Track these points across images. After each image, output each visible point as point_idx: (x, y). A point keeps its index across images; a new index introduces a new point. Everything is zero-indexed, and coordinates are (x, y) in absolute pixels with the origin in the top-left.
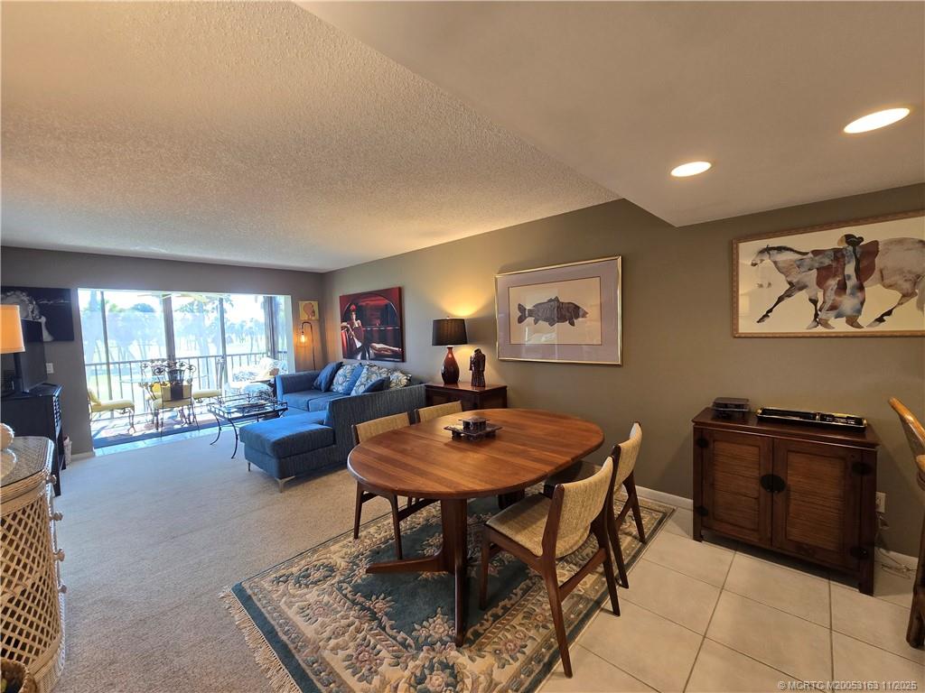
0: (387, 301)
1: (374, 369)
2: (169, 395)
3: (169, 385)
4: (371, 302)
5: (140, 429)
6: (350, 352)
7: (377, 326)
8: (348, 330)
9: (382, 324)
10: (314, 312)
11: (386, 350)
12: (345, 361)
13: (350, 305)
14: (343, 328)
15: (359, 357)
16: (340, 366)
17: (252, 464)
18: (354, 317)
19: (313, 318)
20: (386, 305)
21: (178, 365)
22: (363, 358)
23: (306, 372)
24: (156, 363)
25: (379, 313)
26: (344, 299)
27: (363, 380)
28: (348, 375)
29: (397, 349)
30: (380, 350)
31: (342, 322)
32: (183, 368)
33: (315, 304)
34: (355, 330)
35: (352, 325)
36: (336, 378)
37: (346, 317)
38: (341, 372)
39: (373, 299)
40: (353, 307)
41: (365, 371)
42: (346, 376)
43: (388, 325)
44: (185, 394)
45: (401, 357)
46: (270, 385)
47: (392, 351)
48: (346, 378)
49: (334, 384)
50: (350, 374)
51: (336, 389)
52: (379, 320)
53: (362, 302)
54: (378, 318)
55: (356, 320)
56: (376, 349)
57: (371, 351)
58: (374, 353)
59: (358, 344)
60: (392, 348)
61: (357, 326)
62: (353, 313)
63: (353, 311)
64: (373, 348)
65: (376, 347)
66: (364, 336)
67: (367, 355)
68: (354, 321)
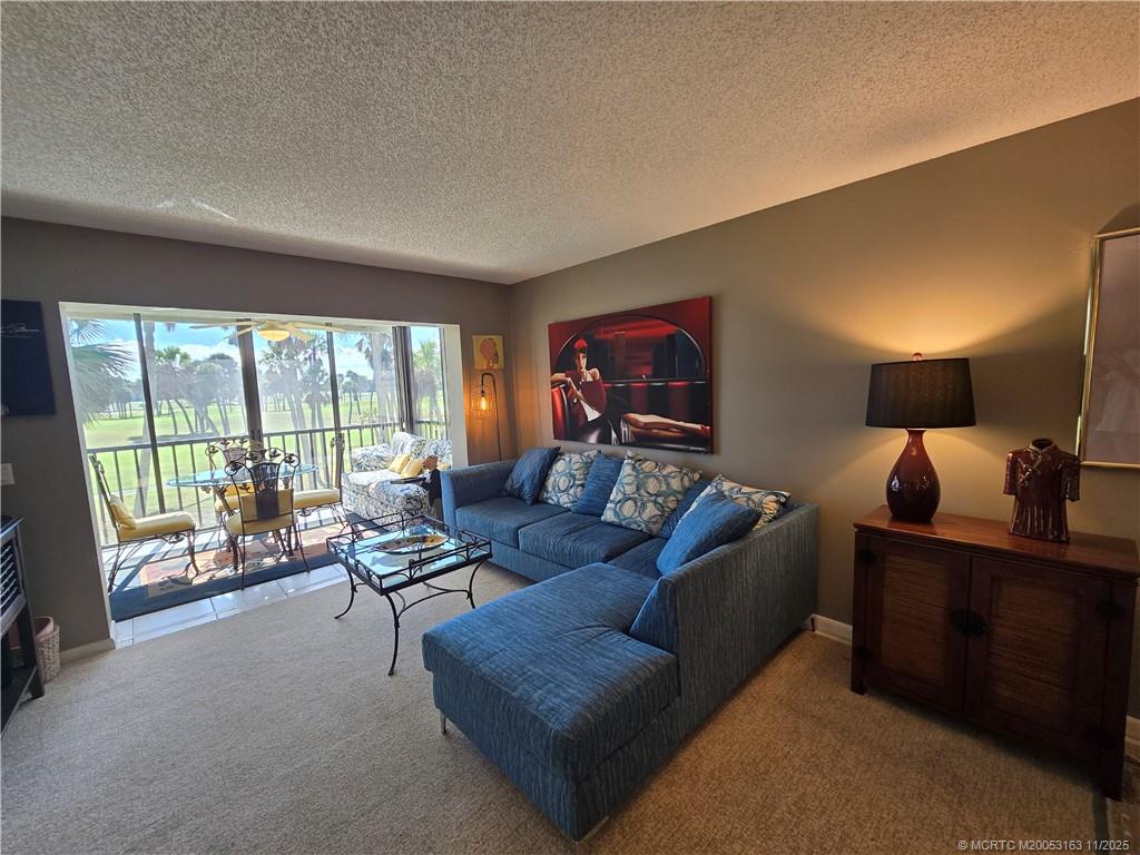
0: (672, 329)
1: (648, 466)
2: (253, 511)
3: (252, 490)
4: (621, 333)
5: (206, 568)
6: (571, 427)
7: (643, 377)
8: (567, 388)
9: (656, 375)
10: (496, 355)
11: (667, 427)
12: (564, 445)
13: (574, 341)
14: (554, 384)
15: (593, 438)
16: (555, 455)
17: (448, 721)
18: (584, 362)
19: (496, 366)
20: (671, 337)
21: (267, 455)
22: (605, 439)
23: (489, 465)
24: (231, 444)
25: (649, 354)
26: (558, 331)
27: (629, 490)
28: (579, 475)
29: (698, 427)
30: (647, 426)
31: (553, 372)
32: (276, 461)
33: (498, 339)
34: (586, 387)
35: (577, 377)
36: (552, 479)
37: (563, 361)
38: (560, 466)
39: (634, 325)
40: (581, 343)
41: (626, 469)
42: (573, 477)
43: (672, 376)
44: (283, 506)
45: (708, 442)
46: (425, 486)
47: (683, 429)
48: (575, 480)
49: (550, 489)
50: (581, 471)
51: (556, 499)
52: (650, 368)
53: (605, 333)
54: (648, 364)
55: (588, 368)
56: (635, 424)
57: (623, 429)
58: (633, 433)
59: (592, 414)
60: (681, 423)
61: (589, 379)
62: (581, 355)
63: (581, 352)
64: (629, 422)
65: (637, 421)
66: (607, 397)
67: (614, 435)
68: (584, 370)
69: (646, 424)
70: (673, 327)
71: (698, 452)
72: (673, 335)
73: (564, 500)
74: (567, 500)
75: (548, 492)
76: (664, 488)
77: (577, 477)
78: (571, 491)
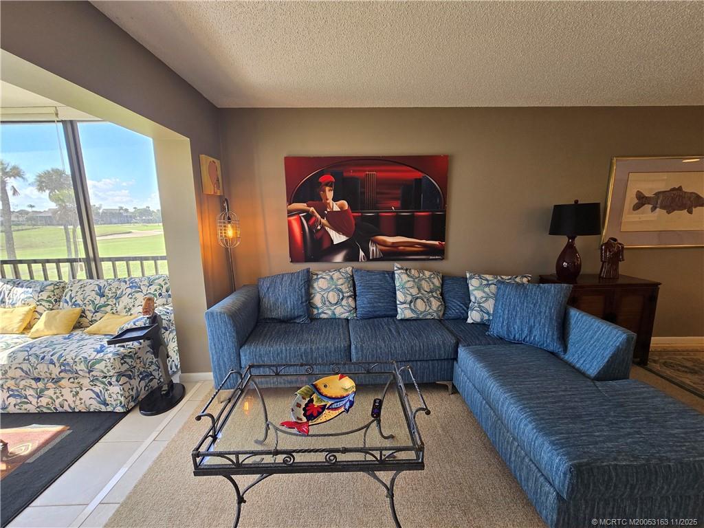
0: (419, 175)
4: (373, 174)
8: (309, 216)
9: (405, 206)
10: (218, 181)
11: (412, 245)
12: (310, 266)
13: (321, 174)
14: (292, 213)
15: (339, 258)
16: (309, 276)
19: (219, 193)
20: (418, 181)
22: (353, 257)
25: (400, 192)
26: (294, 165)
28: (345, 288)
29: (437, 243)
30: (394, 245)
31: (290, 202)
33: (218, 166)
34: (332, 216)
35: (322, 208)
39: (383, 168)
40: (328, 177)
42: (340, 290)
43: (418, 208)
45: (440, 252)
47: (424, 245)
48: (343, 293)
49: (319, 305)
50: (346, 284)
51: (330, 312)
52: (399, 202)
53: (354, 171)
54: (395, 199)
55: (335, 199)
56: (384, 244)
57: (371, 248)
58: (381, 250)
59: (338, 238)
60: (424, 241)
61: (336, 208)
62: (327, 188)
63: (327, 185)
64: (376, 243)
65: (385, 241)
66: (356, 225)
67: (362, 254)
68: (330, 201)
69: (393, 243)
70: (420, 173)
71: (436, 259)
72: (420, 179)
73: (341, 312)
74: (343, 310)
75: (317, 308)
76: (432, 286)
77: (344, 290)
78: (344, 303)
